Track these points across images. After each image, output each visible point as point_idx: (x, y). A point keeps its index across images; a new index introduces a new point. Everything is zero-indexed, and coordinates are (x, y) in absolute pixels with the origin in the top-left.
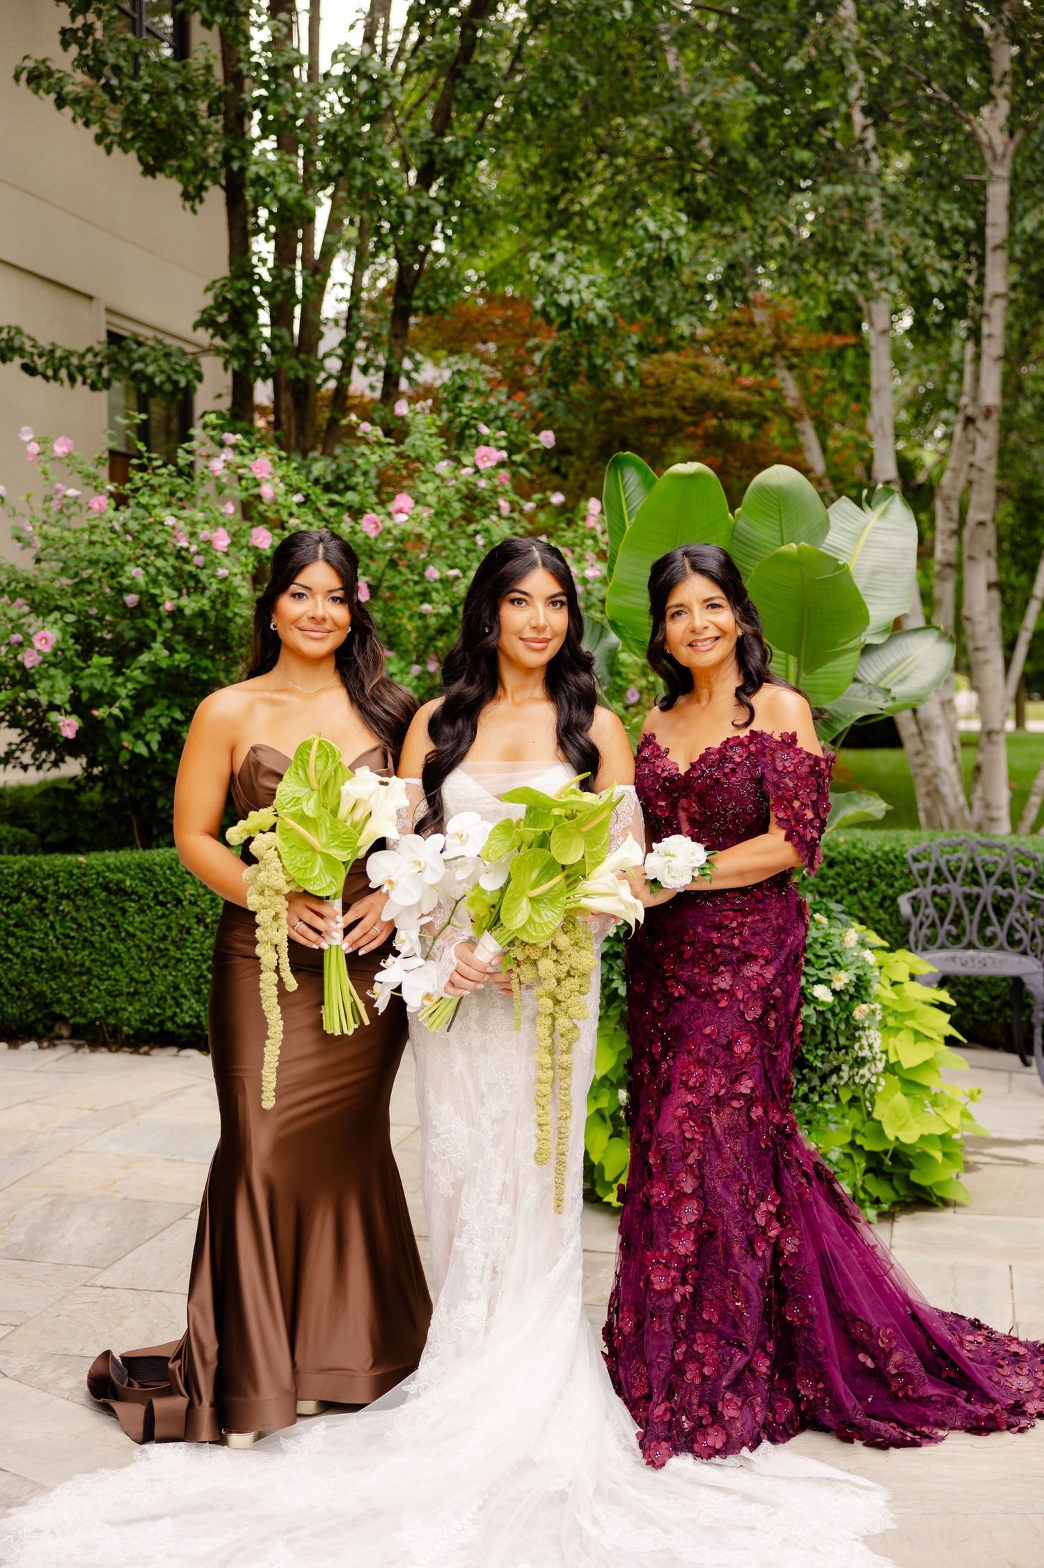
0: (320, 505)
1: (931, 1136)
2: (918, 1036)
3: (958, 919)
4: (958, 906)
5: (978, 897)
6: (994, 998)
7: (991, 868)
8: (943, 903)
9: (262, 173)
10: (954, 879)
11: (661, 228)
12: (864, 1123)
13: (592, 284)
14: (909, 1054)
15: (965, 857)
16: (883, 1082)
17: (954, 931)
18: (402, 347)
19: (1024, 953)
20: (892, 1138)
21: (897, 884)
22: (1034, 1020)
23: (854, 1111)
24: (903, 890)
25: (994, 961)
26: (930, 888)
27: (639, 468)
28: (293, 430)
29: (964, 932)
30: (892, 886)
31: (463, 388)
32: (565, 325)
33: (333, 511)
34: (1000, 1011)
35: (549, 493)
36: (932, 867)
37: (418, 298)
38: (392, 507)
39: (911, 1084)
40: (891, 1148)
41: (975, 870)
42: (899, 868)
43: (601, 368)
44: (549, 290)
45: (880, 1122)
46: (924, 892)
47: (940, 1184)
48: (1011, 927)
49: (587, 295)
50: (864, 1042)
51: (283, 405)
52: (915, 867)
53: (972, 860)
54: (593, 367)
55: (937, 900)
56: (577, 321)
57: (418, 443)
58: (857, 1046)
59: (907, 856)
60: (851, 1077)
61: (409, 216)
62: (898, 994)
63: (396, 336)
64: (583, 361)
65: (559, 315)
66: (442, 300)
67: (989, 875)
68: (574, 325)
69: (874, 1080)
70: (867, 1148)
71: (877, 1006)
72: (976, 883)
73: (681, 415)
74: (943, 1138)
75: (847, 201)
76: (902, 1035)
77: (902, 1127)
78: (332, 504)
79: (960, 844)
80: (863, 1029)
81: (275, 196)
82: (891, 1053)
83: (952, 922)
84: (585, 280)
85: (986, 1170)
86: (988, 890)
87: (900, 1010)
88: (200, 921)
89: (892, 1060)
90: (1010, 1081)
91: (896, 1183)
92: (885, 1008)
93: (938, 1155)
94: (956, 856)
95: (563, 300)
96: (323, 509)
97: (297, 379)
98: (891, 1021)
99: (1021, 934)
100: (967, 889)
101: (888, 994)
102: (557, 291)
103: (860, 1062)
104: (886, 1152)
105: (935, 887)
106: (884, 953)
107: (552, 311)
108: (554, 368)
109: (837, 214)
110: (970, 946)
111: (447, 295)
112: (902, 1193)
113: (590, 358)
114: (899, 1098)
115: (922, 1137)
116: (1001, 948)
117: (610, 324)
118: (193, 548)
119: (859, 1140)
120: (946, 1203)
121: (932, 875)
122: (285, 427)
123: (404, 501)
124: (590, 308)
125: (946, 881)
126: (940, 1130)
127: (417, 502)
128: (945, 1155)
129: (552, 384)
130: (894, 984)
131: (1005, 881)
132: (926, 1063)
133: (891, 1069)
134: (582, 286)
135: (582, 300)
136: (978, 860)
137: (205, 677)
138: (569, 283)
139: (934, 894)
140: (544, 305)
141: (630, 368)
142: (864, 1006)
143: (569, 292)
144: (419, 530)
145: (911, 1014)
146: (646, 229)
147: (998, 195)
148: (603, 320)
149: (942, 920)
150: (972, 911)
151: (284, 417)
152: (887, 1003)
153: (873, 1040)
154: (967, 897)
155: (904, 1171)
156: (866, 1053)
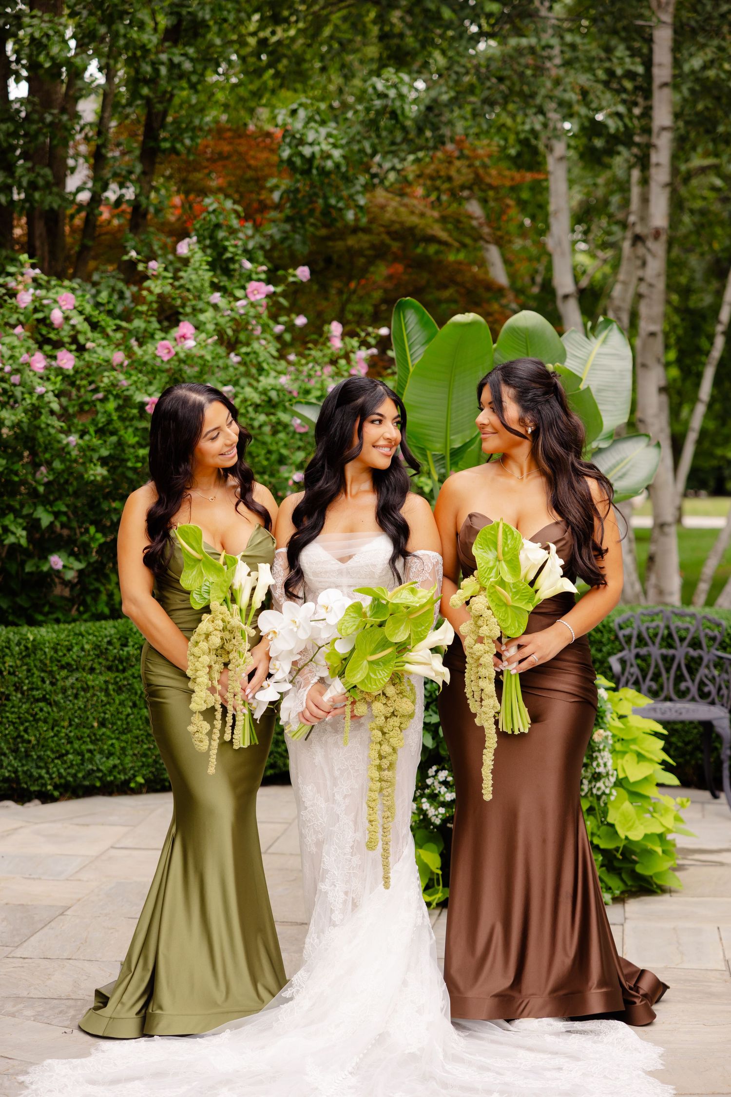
0: (109, 330)
1: (652, 835)
2: (640, 757)
3: (656, 677)
4: (657, 666)
5: (673, 658)
6: (687, 744)
7: (683, 633)
8: (643, 665)
9: (37, 35)
10: (654, 643)
11: (388, 88)
12: (599, 828)
13: (329, 135)
14: (635, 772)
15: (662, 625)
16: (614, 792)
17: (654, 686)
18: (149, 182)
19: (713, 703)
20: (623, 837)
21: (605, 649)
22: (723, 757)
23: (591, 818)
24: (610, 654)
25: (688, 711)
26: (634, 651)
27: (417, 310)
28: (46, 254)
29: (662, 688)
30: (600, 651)
31: (218, 226)
32: (307, 172)
33: (119, 335)
34: (692, 754)
35: (293, 316)
36: (635, 634)
37: (165, 140)
38: (176, 332)
39: (635, 795)
40: (621, 845)
41: (670, 635)
42: (606, 635)
43: (334, 207)
44: (295, 142)
45: (612, 826)
46: (629, 654)
47: (658, 875)
48: (702, 684)
49: (325, 147)
50: (600, 760)
51: (37, 232)
52: (621, 634)
53: (668, 627)
54: (328, 206)
55: (639, 661)
56: (317, 168)
57: (194, 277)
58: (595, 764)
59: (614, 625)
60: (591, 789)
61: (163, 71)
62: (623, 724)
63: (144, 173)
64: (320, 201)
65: (303, 164)
66: (187, 142)
67: (682, 640)
68: (314, 172)
69: (607, 791)
70: (602, 846)
71: (609, 733)
72: (670, 646)
73: (388, 240)
74: (661, 837)
75: (532, 50)
76: (627, 757)
77: (630, 829)
78: (118, 328)
79: (657, 614)
80: (599, 751)
81: (48, 54)
82: (620, 770)
83: (652, 680)
84: (323, 131)
85: (692, 870)
86: (681, 652)
87: (625, 737)
88: (18, 688)
89: (621, 776)
90: (703, 810)
91: (624, 876)
92: (614, 736)
93: (659, 850)
94: (654, 624)
95: (307, 151)
96: (111, 333)
97: (52, 210)
98: (618, 747)
99: (711, 688)
100: (664, 651)
101: (617, 723)
102: (302, 142)
103: (597, 777)
104: (617, 849)
105: (638, 650)
106: (611, 692)
107: (298, 161)
108: (293, 206)
109: (523, 61)
110: (668, 699)
111: (192, 139)
112: (629, 883)
113: (326, 198)
114: (627, 806)
115: (646, 836)
116: (693, 700)
117: (343, 169)
118: (7, 369)
119: (596, 841)
120: (663, 890)
121: (634, 641)
122: (39, 252)
123: (186, 327)
124: (329, 156)
125: (646, 645)
126: (659, 830)
127: (197, 328)
128: (664, 852)
129: (288, 219)
130: (621, 717)
131: (696, 644)
132: (646, 779)
133: (620, 783)
134: (322, 138)
135: (322, 151)
136: (673, 628)
137: (16, 479)
138: (311, 136)
139: (638, 656)
140: (290, 157)
141: (361, 208)
142: (601, 731)
143: (311, 144)
144: (202, 352)
145: (634, 741)
146: (374, 88)
147: (663, 38)
148: (338, 166)
149: (644, 678)
150: (668, 670)
151: (38, 243)
152: (616, 732)
153: (605, 761)
154: (664, 658)
155: (630, 865)
156: (601, 769)
